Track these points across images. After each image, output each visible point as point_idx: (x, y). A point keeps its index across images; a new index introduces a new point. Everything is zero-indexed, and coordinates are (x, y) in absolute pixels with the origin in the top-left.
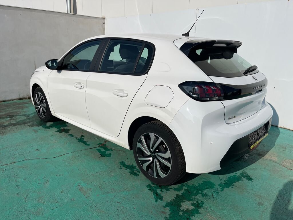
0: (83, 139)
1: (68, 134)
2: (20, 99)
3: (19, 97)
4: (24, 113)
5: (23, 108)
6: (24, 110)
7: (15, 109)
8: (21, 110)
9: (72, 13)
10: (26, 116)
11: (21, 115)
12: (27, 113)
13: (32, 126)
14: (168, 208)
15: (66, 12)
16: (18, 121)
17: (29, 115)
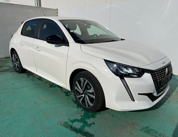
0: (41, 78)
1: (32, 76)
2: (6, 58)
3: (5, 57)
4: (7, 66)
5: (7, 63)
6: (8, 64)
7: (2, 63)
8: (6, 64)
9: (38, 6)
10: (8, 67)
11: (6, 67)
12: (9, 66)
13: (12, 72)
14: (83, 111)
15: (35, 6)
16: (3, 69)
17: (11, 66)
